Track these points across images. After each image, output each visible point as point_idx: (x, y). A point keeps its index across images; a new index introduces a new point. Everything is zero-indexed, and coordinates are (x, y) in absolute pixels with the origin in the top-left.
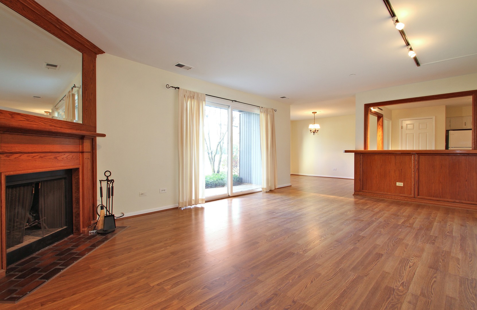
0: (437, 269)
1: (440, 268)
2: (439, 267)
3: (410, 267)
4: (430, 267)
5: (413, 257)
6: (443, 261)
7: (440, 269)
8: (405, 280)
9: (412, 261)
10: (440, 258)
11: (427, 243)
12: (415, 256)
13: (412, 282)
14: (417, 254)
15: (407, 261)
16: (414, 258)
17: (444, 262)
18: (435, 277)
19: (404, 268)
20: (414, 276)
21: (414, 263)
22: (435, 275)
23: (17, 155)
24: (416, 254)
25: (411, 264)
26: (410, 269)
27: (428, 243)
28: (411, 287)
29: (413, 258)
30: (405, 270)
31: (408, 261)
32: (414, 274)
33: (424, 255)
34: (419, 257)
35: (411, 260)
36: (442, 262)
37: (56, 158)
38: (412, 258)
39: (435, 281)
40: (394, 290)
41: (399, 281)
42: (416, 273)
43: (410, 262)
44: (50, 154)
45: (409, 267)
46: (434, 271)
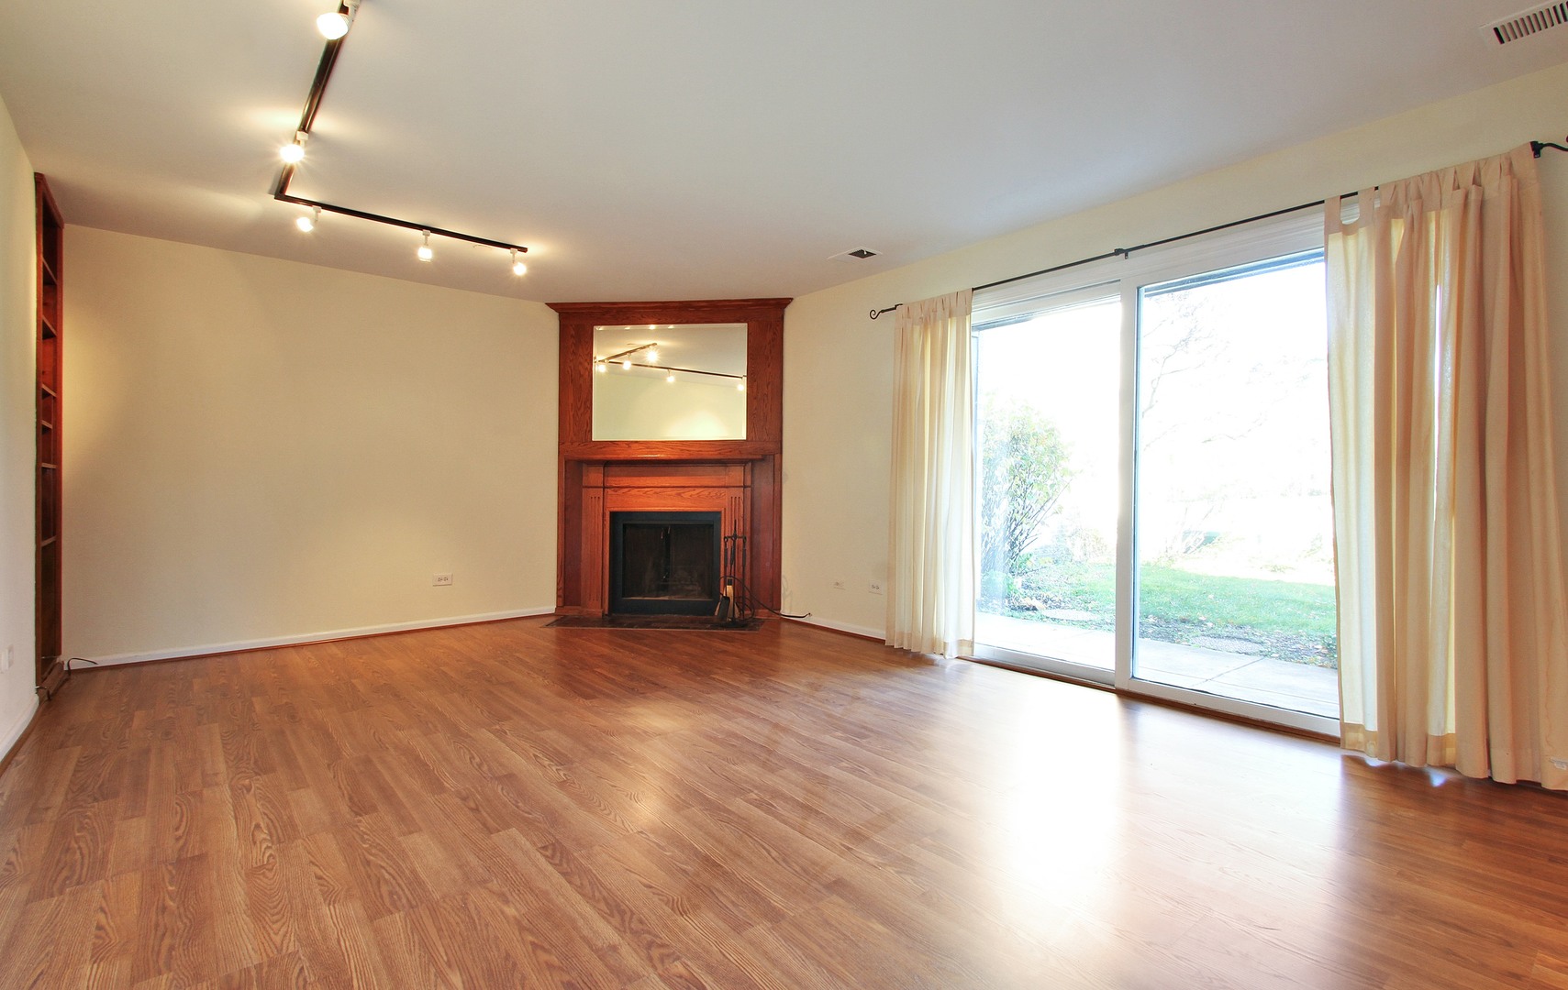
0: (180, 862)
1: (170, 872)
2: (174, 872)
3: (258, 826)
4: (202, 857)
5: (271, 860)
6: (164, 905)
7: (170, 868)
8: (247, 796)
9: (264, 846)
10: (176, 912)
11: (261, 965)
12: (270, 867)
13: (231, 800)
14: (265, 880)
15: (278, 838)
16: (266, 859)
17: (160, 904)
18: (178, 839)
19: (272, 816)
20: (233, 813)
21: (255, 843)
22: (181, 842)
23: (626, 490)
24: (270, 875)
25: (263, 836)
26: (254, 823)
27: (253, 973)
28: (227, 794)
29: (267, 855)
30: (265, 814)
31: (275, 838)
32: (236, 818)
33: (239, 888)
34: (253, 873)
35: (268, 847)
36: (167, 897)
37: (679, 494)
38: (271, 855)
39: (177, 829)
40: (257, 774)
41: (258, 788)
42: (234, 821)
43: (269, 838)
44: (669, 489)
45: (262, 825)
46: (187, 852)
